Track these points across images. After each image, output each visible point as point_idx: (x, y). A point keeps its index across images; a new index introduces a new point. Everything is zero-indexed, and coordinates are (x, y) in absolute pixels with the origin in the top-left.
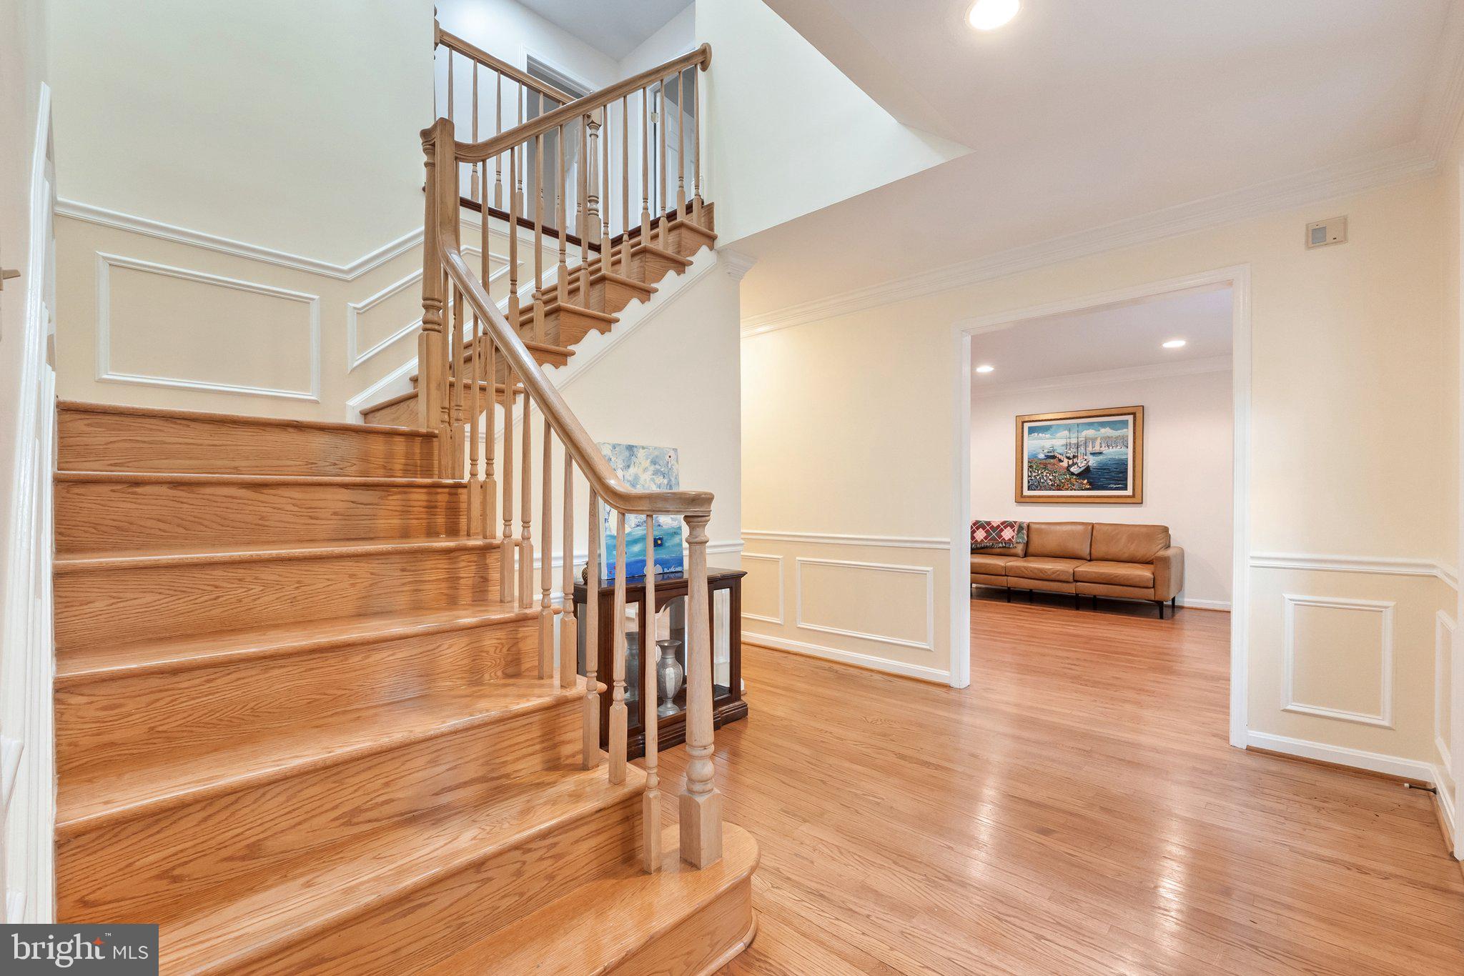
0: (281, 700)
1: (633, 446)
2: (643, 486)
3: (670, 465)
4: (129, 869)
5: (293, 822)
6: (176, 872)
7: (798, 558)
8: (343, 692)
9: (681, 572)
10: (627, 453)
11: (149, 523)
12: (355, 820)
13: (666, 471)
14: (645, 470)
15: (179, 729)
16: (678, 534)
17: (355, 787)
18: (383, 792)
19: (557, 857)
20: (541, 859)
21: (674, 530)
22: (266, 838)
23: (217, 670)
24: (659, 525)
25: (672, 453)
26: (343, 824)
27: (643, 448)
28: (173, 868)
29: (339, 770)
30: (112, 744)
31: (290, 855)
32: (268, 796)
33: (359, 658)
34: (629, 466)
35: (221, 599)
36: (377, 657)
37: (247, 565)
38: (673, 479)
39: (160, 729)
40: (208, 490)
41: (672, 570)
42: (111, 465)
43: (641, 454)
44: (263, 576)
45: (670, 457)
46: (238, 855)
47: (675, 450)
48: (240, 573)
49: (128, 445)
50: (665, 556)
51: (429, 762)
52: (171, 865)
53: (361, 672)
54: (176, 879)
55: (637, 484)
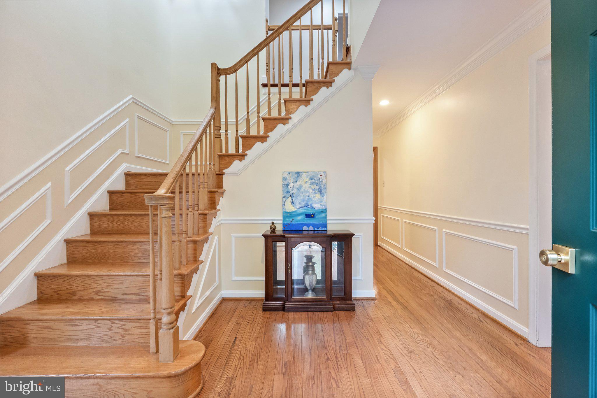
0: (111, 255)
1: (300, 172)
2: (305, 190)
3: (321, 180)
4: (49, 288)
5: (83, 289)
6: (58, 292)
7: (444, 230)
8: (126, 256)
9: (326, 231)
10: (296, 175)
11: (126, 203)
12: (99, 294)
13: (318, 182)
14: (306, 182)
15: (88, 257)
16: (324, 212)
17: (99, 284)
18: (106, 288)
19: (126, 330)
20: (119, 328)
21: (321, 210)
22: (77, 291)
23: (96, 243)
24: (313, 208)
25: (323, 174)
26: (95, 294)
27: (305, 172)
28: (57, 291)
29: (94, 277)
30: (76, 258)
31: (82, 298)
32: (77, 280)
33: (131, 246)
34: (297, 181)
35: (121, 224)
36: (136, 247)
37: (127, 216)
38: (322, 186)
39: (85, 256)
40: (138, 194)
41: (320, 229)
42: (135, 188)
43: (304, 175)
44: (130, 219)
45: (321, 176)
46: (71, 293)
47: (325, 172)
48: (125, 218)
49: (138, 183)
50: (315, 222)
51: (120, 283)
52: (57, 290)
53: (131, 251)
54: (58, 294)
55: (301, 189)
